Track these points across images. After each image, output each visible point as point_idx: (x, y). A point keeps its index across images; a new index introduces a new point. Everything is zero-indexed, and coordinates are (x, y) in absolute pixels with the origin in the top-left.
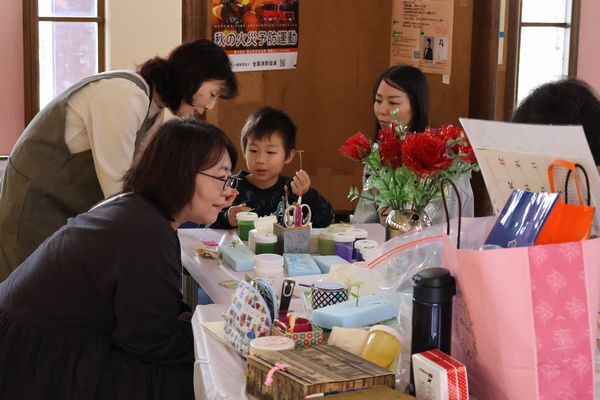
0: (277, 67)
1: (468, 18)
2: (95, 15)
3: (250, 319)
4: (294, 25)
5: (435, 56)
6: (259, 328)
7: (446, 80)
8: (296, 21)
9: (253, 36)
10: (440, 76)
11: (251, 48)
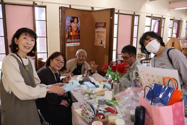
0: (77, 45)
1: (108, 37)
2: (46, 36)
3: (89, 114)
4: (79, 38)
5: (103, 43)
6: (92, 117)
7: (105, 47)
8: (80, 38)
9: (73, 40)
10: (104, 47)
11: (73, 42)
